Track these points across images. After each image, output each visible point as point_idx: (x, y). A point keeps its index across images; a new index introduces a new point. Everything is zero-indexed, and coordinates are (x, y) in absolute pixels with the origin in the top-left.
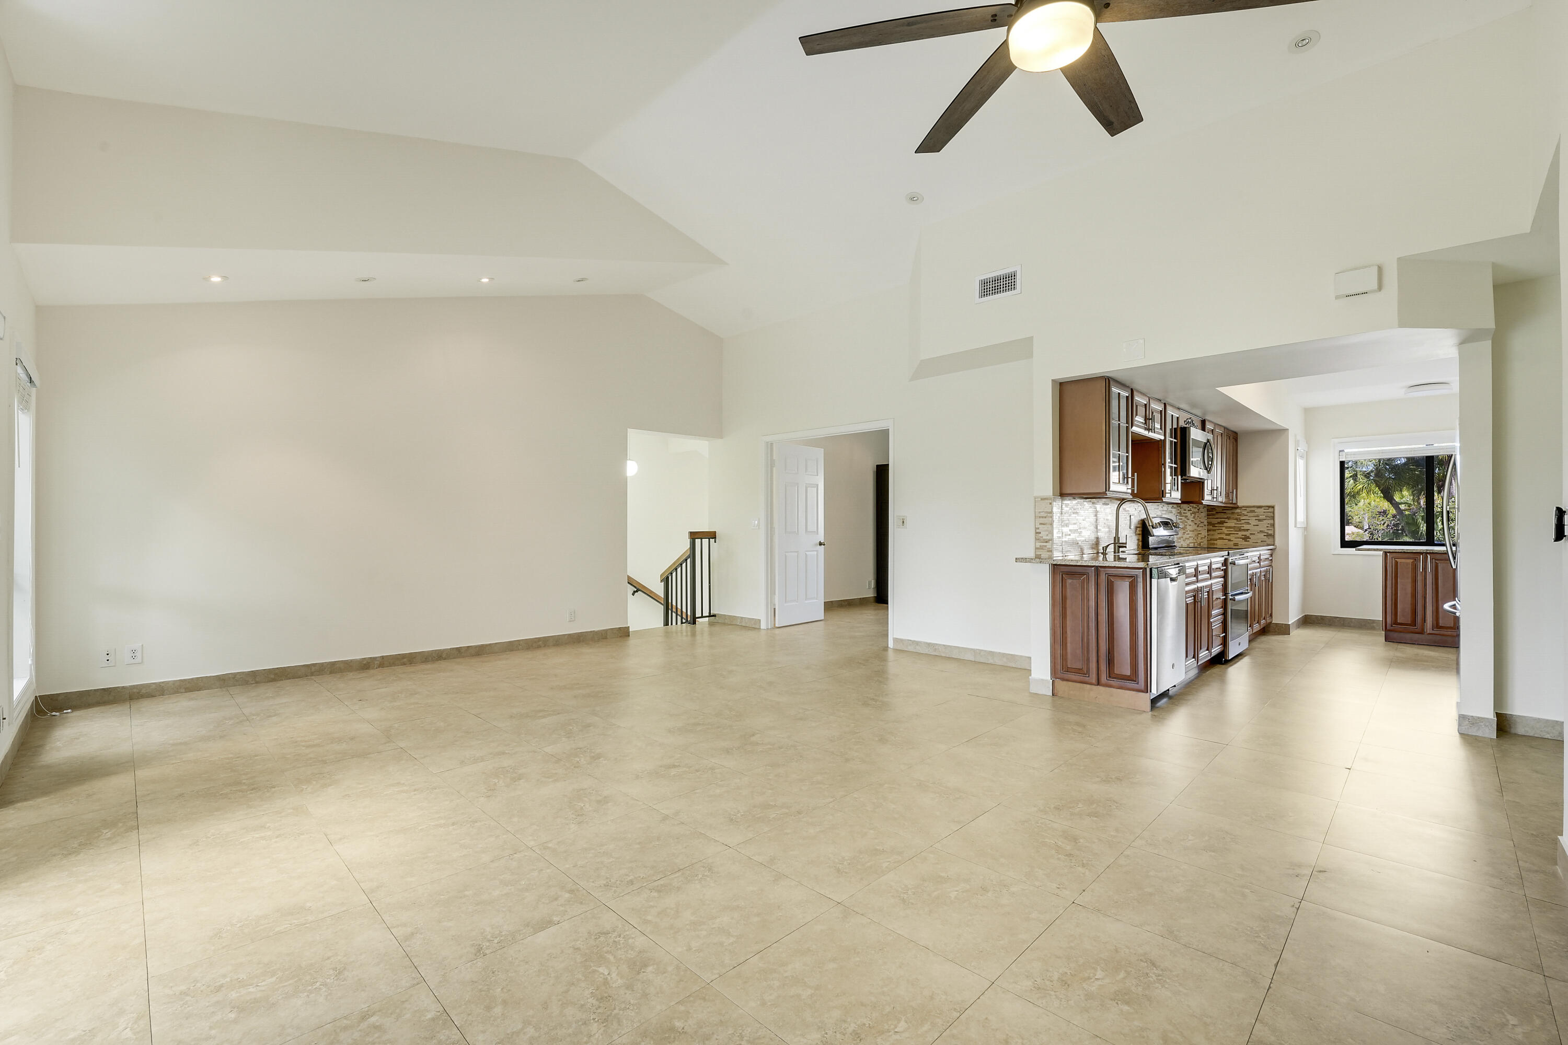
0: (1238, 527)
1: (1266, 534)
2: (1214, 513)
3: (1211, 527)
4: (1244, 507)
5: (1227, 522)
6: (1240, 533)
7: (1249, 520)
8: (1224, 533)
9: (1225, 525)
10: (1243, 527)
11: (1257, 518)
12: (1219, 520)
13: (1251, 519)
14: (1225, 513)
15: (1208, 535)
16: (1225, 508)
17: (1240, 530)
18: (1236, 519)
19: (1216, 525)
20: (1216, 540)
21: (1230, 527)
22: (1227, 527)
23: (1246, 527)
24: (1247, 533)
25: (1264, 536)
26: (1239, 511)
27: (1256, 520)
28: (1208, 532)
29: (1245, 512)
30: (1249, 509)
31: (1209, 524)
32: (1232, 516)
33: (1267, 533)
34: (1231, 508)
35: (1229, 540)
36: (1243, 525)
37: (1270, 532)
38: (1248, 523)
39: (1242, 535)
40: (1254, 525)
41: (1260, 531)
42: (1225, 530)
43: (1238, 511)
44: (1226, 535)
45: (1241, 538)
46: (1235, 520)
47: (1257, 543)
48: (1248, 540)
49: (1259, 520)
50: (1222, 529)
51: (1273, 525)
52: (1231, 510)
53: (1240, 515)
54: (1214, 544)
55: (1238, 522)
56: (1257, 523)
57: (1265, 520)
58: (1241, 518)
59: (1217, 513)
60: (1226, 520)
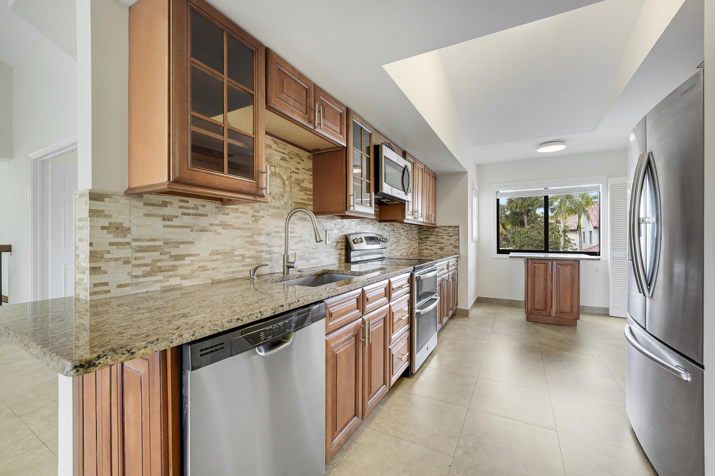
0: (437, 241)
1: (454, 246)
2: (422, 231)
3: (420, 241)
4: (440, 227)
5: (430, 238)
6: (439, 245)
7: (443, 236)
8: (428, 245)
9: (429, 239)
10: (440, 241)
11: (448, 235)
12: (425, 236)
13: (445, 235)
14: (429, 231)
15: (419, 246)
16: (429, 228)
17: (438, 243)
18: (436, 235)
19: (423, 240)
20: (424, 250)
21: (432, 241)
22: (430, 241)
23: (442, 241)
24: (442, 245)
25: (453, 247)
26: (438, 230)
27: (448, 236)
28: (418, 244)
29: (441, 231)
30: (443, 228)
31: (420, 238)
32: (433, 233)
33: (455, 245)
34: (432, 228)
35: (432, 250)
36: (440, 240)
37: (457, 245)
38: (443, 238)
39: (439, 247)
40: (447, 240)
41: (450, 244)
42: (429, 243)
43: (437, 229)
44: (429, 247)
45: (438, 249)
46: (435, 236)
47: (449, 252)
48: (443, 250)
49: (450, 236)
50: (427, 243)
51: (458, 240)
52: (433, 229)
53: (438, 233)
54: (422, 253)
55: (437, 238)
56: (448, 238)
57: (453, 236)
58: (439, 235)
59: (424, 231)
60: (430, 236)
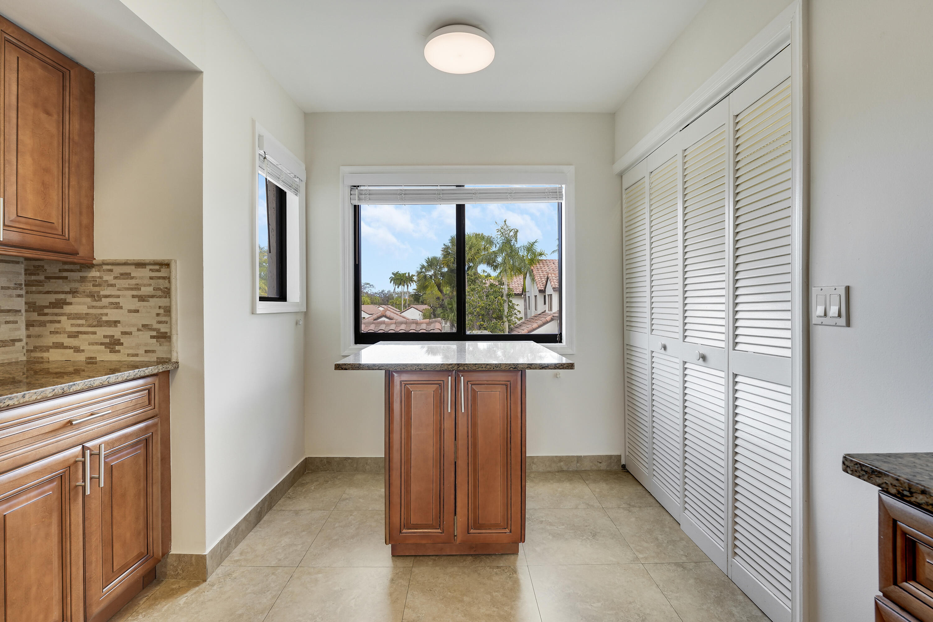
0: (95, 315)
1: (154, 333)
2: (42, 278)
3: (35, 316)
4: (108, 264)
5: (70, 304)
6: (102, 332)
7: (118, 297)
8: (65, 332)
9: (67, 309)
10: (106, 315)
11: (135, 293)
12: (52, 298)
13: (124, 296)
14: (66, 278)
15: (29, 336)
16: (66, 267)
17: (100, 324)
18: (91, 295)
19: (46, 311)
20: (47, 349)
21: (77, 316)
22: (70, 316)
23: (113, 315)
24: (115, 332)
25: (152, 337)
26: (98, 274)
27: (133, 296)
28: (27, 329)
29: (109, 278)
30: (118, 270)
31: (31, 307)
32: (82, 288)
33: (158, 330)
34: (78, 267)
35: (77, 350)
36: (105, 311)
37: (163, 328)
38: (117, 306)
39: (105, 337)
40: (130, 311)
41: (143, 326)
42: (66, 324)
43: (94, 273)
44: (69, 337)
45: (102, 344)
46: (88, 296)
47: (137, 355)
48: (117, 348)
49: (142, 298)
50: (59, 322)
51: (168, 311)
52: (80, 271)
53: (99, 285)
54: (40, 361)
55: (95, 304)
56: (135, 304)
57: (153, 297)
58: (102, 293)
59: (47, 278)
60: (69, 298)
